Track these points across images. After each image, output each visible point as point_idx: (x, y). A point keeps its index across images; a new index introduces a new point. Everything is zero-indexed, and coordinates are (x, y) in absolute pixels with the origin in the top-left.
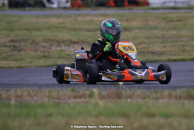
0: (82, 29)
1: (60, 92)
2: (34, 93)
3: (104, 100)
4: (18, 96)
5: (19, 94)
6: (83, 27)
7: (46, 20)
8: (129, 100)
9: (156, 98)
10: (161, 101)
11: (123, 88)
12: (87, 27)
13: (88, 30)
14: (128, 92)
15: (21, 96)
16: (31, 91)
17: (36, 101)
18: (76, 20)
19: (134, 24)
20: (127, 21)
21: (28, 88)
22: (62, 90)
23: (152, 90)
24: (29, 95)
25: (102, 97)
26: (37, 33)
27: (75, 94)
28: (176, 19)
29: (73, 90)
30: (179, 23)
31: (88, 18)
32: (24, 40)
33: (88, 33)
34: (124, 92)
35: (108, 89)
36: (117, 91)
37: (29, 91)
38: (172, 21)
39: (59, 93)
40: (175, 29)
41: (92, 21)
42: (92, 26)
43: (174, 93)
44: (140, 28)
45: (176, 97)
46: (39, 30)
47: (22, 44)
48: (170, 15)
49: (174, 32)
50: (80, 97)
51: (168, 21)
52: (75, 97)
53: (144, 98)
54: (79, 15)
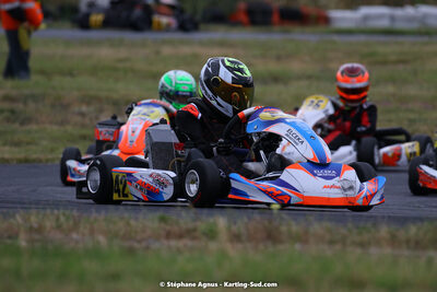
1: (133, 222)
2: (71, 222)
3: (240, 246)
4: (31, 230)
5: (35, 225)
7: (85, 51)
8: (298, 246)
9: (362, 245)
10: (373, 250)
14: (295, 228)
15: (40, 230)
16: (62, 219)
17: (77, 242)
18: (158, 53)
19: (295, 66)
20: (279, 58)
21: (56, 212)
22: (136, 219)
23: (350, 225)
24: (59, 227)
25: (236, 238)
26: (67, 81)
27: (168, 228)
28: (393, 58)
29: (162, 219)
30: (401, 67)
32: (34, 98)
34: (284, 228)
35: (246, 220)
36: (266, 223)
37: (58, 219)
38: (384, 63)
39: (128, 224)
40: (393, 80)
43: (402, 234)
44: (309, 77)
46: (71, 74)
47: (32, 105)
48: (381, 49)
49: (390, 89)
50: (180, 236)
53: (332, 242)
54: (164, 42)
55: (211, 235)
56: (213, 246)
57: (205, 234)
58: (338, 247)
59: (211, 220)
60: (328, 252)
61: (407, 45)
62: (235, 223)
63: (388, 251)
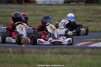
3: (15, 55)
8: (29, 55)
9: (44, 54)
10: (46, 55)
11: (25, 48)
14: (28, 50)
20: (24, 11)
23: (41, 49)
25: (14, 53)
28: (51, 11)
30: (53, 13)
34: (25, 50)
35: (17, 49)
36: (21, 49)
38: (49, 12)
43: (53, 51)
44: (31, 15)
48: (48, 9)
51: (47, 12)
53: (37, 53)
55: (8, 52)
56: (9, 55)
57: (7, 52)
58: (38, 54)
59: (8, 49)
60: (36, 56)
61: (54, 8)
62: (14, 50)
63: (49, 55)
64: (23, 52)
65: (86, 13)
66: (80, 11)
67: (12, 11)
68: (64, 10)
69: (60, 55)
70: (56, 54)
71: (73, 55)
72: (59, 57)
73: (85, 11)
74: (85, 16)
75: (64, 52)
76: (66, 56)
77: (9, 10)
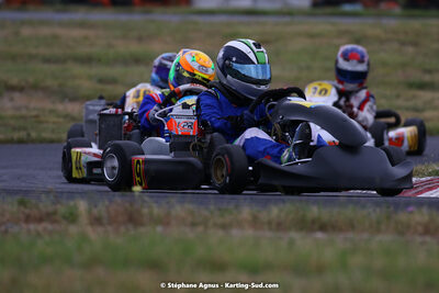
0: (32, 57)
6: (33, 51)
11: (144, 201)
12: (44, 51)
13: (47, 60)
31: (45, 31)
33: (46, 67)
41: (55, 37)
42: (57, 51)
45: (270, 223)
52: (28, 219)
64: (133, 219)
65: (410, 50)
66: (382, 42)
67: (86, 38)
68: (311, 36)
69: (294, 235)
70: (279, 226)
71: (350, 235)
72: (292, 243)
73: (403, 44)
74: (404, 65)
75: (313, 222)
76: (319, 235)
77: (77, 33)
